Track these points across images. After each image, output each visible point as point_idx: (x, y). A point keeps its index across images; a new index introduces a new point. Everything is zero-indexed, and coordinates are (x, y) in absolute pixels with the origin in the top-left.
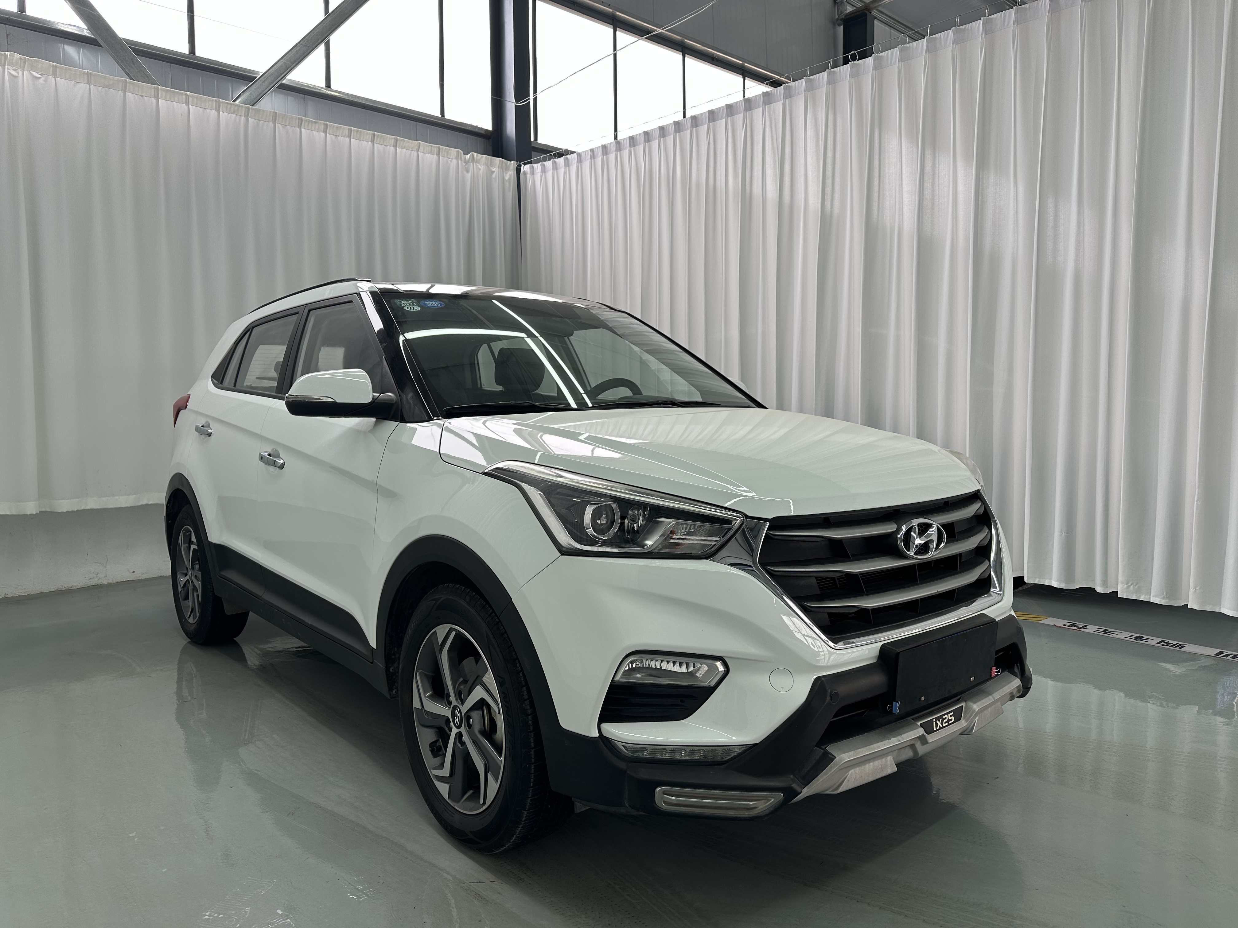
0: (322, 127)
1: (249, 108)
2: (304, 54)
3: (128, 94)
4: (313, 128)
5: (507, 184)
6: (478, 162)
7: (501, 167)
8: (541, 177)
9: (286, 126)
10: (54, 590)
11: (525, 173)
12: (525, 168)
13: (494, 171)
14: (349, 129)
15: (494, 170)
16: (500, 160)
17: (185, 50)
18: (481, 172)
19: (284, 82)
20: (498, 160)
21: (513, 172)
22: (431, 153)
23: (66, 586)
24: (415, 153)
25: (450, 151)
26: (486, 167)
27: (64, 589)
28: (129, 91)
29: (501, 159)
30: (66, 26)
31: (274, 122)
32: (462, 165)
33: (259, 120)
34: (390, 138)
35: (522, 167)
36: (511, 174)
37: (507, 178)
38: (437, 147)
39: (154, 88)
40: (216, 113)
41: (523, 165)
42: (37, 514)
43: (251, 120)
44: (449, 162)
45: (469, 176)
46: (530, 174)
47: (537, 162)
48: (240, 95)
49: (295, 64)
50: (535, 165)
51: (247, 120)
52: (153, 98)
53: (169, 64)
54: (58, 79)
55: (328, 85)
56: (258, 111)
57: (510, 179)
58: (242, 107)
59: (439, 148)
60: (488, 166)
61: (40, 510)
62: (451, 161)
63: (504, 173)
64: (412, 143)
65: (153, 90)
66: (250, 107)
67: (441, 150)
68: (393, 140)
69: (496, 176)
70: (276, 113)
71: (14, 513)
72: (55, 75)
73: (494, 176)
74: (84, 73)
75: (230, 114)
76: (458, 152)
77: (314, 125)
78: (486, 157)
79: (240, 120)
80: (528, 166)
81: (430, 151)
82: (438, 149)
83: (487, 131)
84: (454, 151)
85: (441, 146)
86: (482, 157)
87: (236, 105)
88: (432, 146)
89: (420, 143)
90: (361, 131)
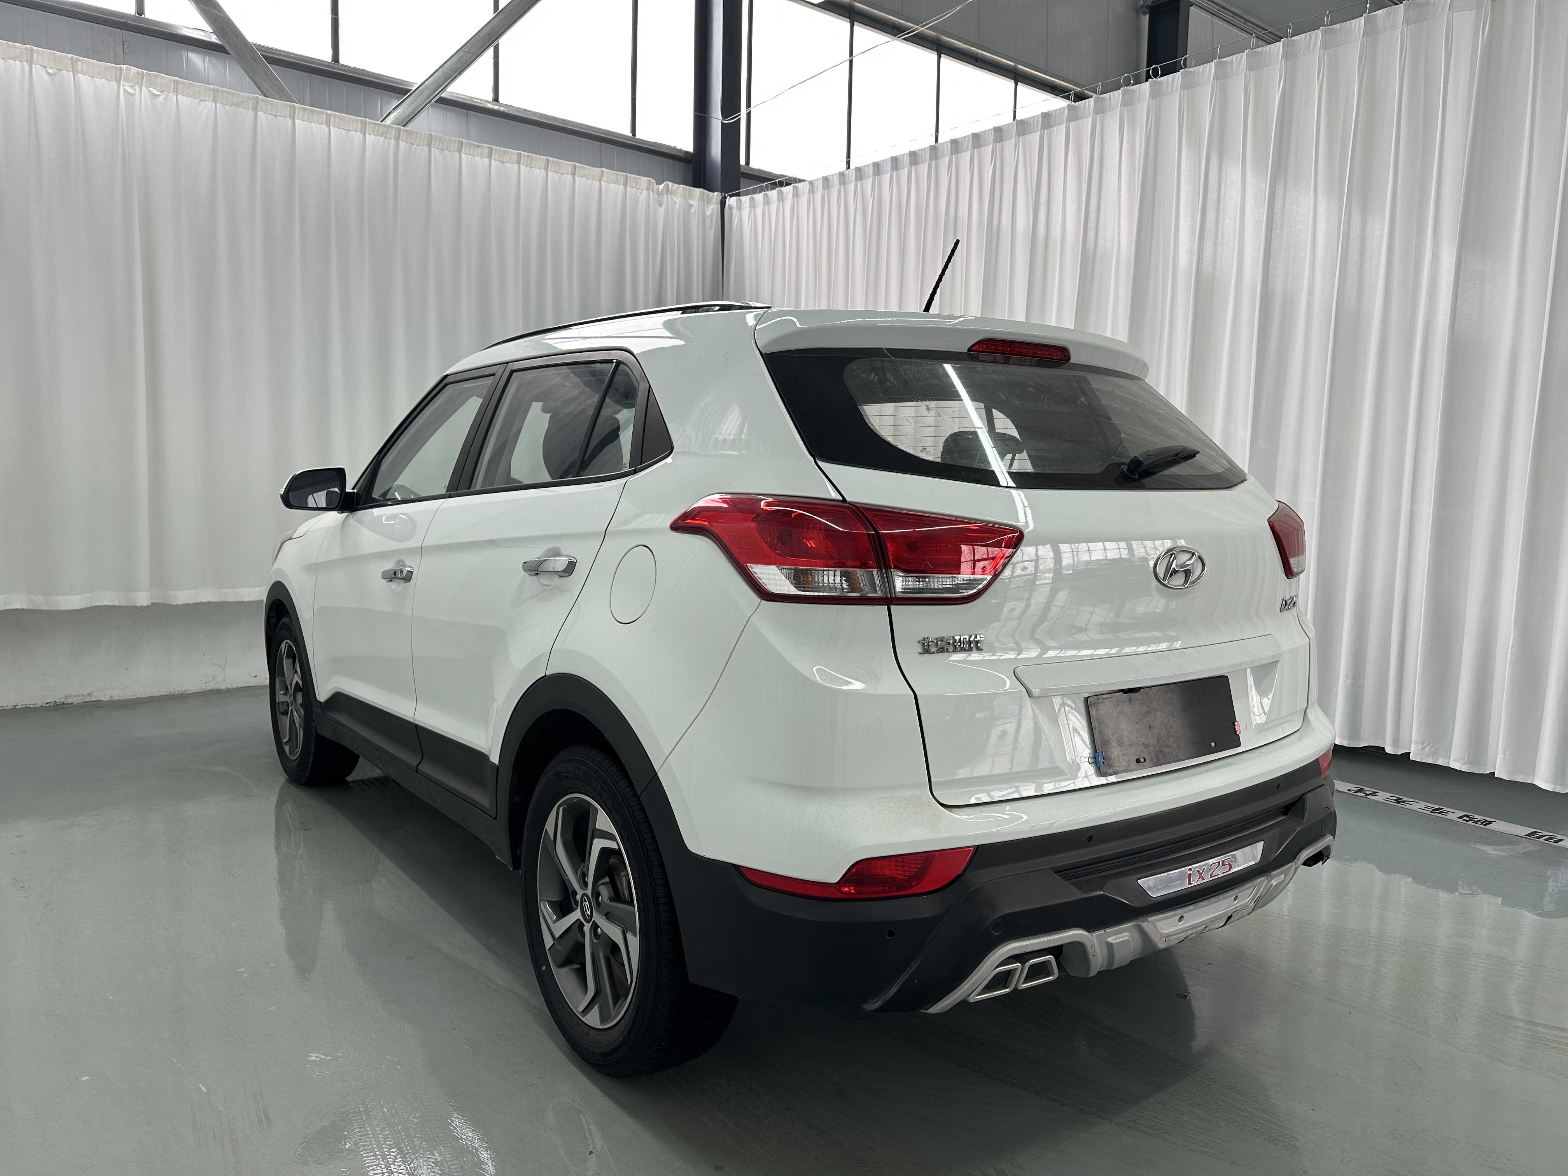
0: (486, 152)
1: (399, 130)
2: (467, 62)
3: (260, 114)
4: (475, 153)
5: (708, 220)
6: (673, 193)
7: (702, 199)
8: (750, 213)
9: (443, 150)
10: (165, 694)
11: (730, 207)
12: (731, 201)
13: (693, 205)
14: (518, 154)
15: (692, 203)
16: (700, 191)
17: (327, 57)
18: (677, 206)
19: (443, 95)
20: (698, 191)
21: (716, 206)
22: (616, 182)
23: (179, 690)
24: (598, 183)
25: (639, 180)
26: (684, 199)
27: (177, 693)
28: (262, 110)
29: (702, 189)
30: (191, 30)
31: (429, 146)
32: (653, 196)
33: (412, 144)
34: (567, 165)
35: (727, 200)
36: (713, 208)
37: (708, 213)
38: (623, 175)
39: (290, 106)
40: (362, 136)
41: (728, 197)
42: (148, 606)
43: (402, 144)
44: (638, 193)
45: (661, 211)
46: (737, 208)
47: (747, 193)
48: (390, 112)
49: (456, 74)
50: (743, 198)
51: (398, 143)
52: (288, 119)
53: (308, 74)
54: (180, 96)
55: (496, 99)
56: (410, 133)
57: (712, 214)
58: (392, 128)
59: (627, 177)
60: (685, 199)
61: (152, 601)
62: (641, 193)
63: (705, 207)
64: (593, 170)
65: (288, 109)
66: (402, 128)
67: (629, 179)
68: (571, 167)
69: (695, 209)
70: (432, 135)
71: (123, 604)
72: (176, 91)
73: (692, 210)
74: (210, 89)
75: (378, 137)
76: (649, 181)
77: (476, 149)
78: (684, 187)
79: (389, 145)
80: (734, 198)
81: (615, 180)
82: (625, 178)
83: (687, 153)
84: (644, 180)
85: (629, 175)
86: (679, 187)
87: (385, 126)
88: (617, 174)
89: (603, 171)
90: (532, 156)
